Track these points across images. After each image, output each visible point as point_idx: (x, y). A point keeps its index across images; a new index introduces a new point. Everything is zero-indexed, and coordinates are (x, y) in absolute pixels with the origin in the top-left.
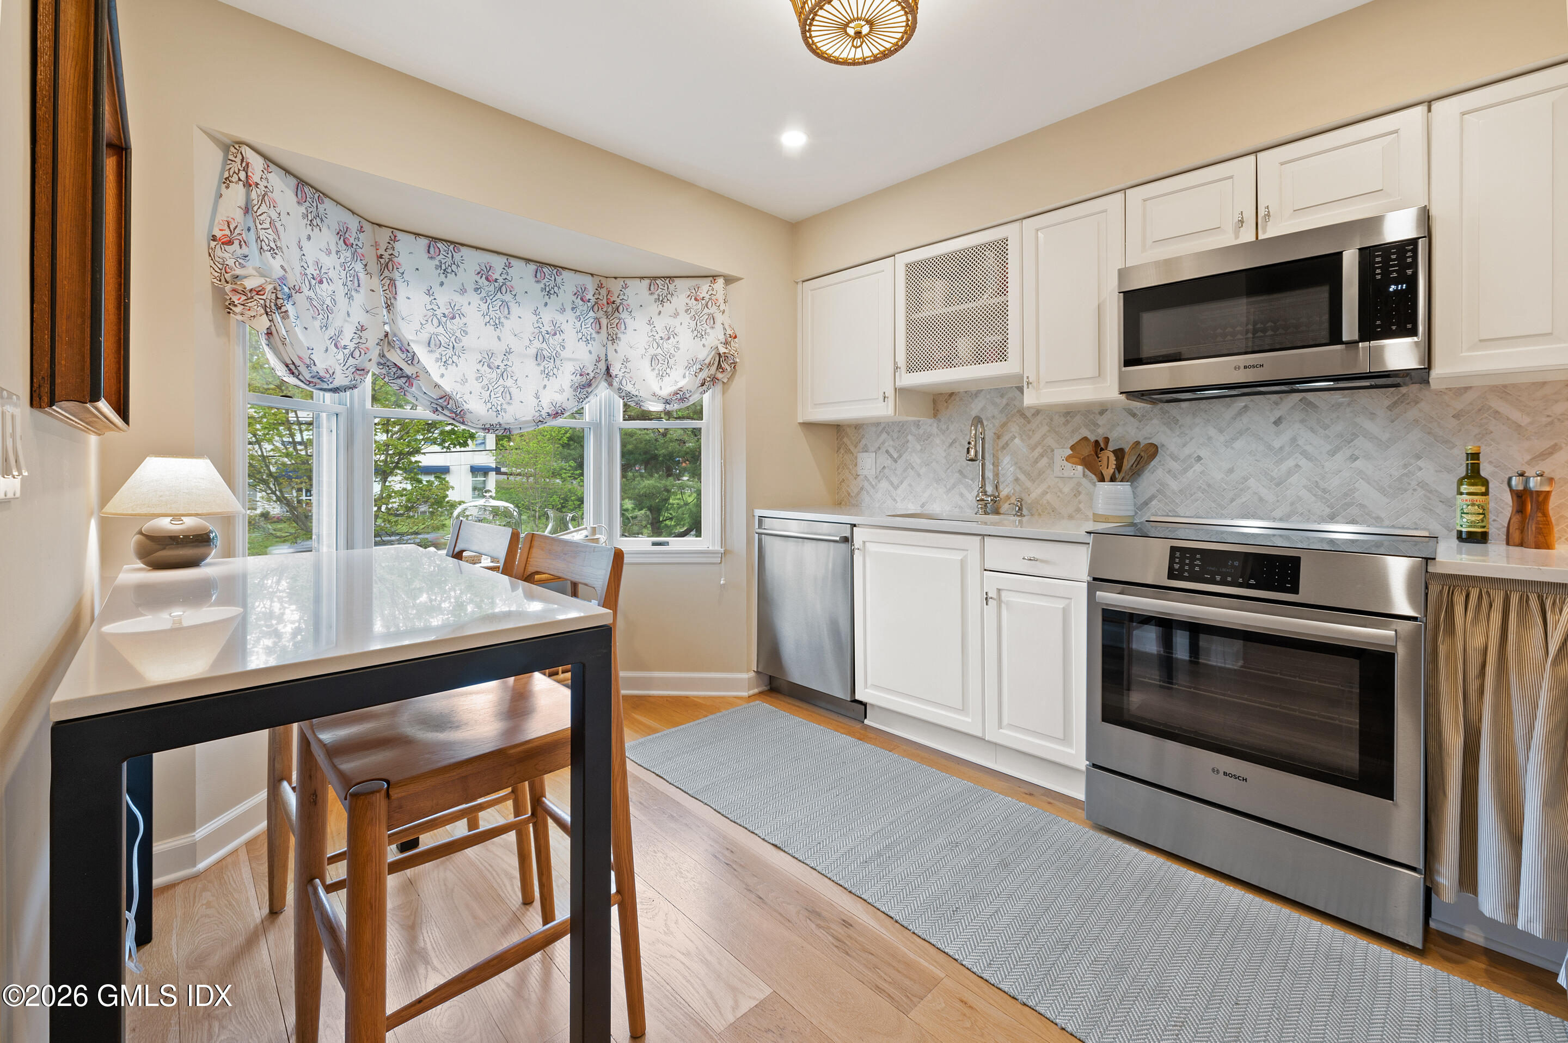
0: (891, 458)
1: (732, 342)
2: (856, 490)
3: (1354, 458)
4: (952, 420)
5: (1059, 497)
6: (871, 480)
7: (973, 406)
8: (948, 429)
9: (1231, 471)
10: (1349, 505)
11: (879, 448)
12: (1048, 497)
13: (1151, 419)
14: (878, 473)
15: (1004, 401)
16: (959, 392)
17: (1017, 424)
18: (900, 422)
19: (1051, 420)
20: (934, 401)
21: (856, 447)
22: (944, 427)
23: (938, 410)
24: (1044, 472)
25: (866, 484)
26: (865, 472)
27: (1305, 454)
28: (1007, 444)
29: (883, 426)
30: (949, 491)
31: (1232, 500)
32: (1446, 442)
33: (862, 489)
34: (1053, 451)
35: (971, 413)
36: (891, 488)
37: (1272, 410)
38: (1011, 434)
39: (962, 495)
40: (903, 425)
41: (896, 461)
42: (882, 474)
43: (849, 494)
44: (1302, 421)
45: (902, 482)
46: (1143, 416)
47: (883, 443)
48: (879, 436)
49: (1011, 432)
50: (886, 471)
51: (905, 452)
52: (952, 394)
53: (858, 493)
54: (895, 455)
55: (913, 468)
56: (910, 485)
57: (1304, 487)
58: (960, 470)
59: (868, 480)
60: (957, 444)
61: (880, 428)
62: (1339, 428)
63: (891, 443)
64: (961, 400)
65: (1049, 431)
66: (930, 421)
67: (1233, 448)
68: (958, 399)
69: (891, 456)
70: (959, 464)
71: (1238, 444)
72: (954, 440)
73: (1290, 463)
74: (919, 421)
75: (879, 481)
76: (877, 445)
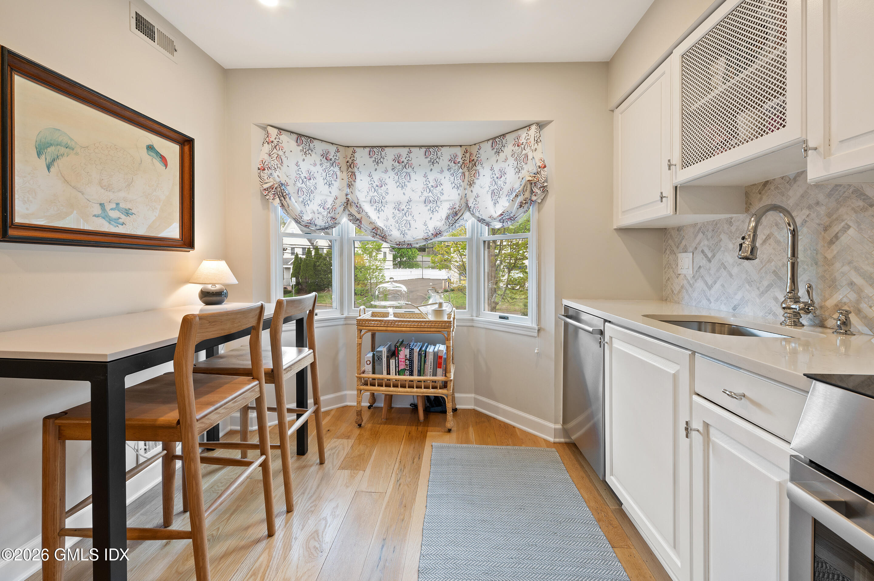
0: (706, 257)
1: (542, 172)
2: (678, 288)
6: (689, 279)
7: (791, 193)
11: (696, 248)
14: (695, 272)
16: (774, 180)
18: (714, 221)
20: (747, 194)
21: (678, 248)
23: (751, 204)
25: (686, 284)
26: (684, 272)
29: (699, 226)
30: (762, 294)
33: (682, 287)
36: (705, 288)
40: (716, 224)
41: (710, 261)
42: (698, 273)
43: (673, 291)
45: (715, 282)
47: (699, 243)
48: (696, 236)
50: (702, 270)
51: (718, 252)
52: (766, 184)
53: (679, 292)
54: (710, 255)
55: (725, 268)
56: (723, 286)
58: (774, 271)
59: (687, 279)
60: (771, 241)
61: (698, 229)
63: (706, 242)
64: (777, 188)
66: (742, 216)
68: (772, 188)
70: (773, 263)
72: (768, 235)
74: (731, 218)
75: (696, 281)
76: (694, 245)
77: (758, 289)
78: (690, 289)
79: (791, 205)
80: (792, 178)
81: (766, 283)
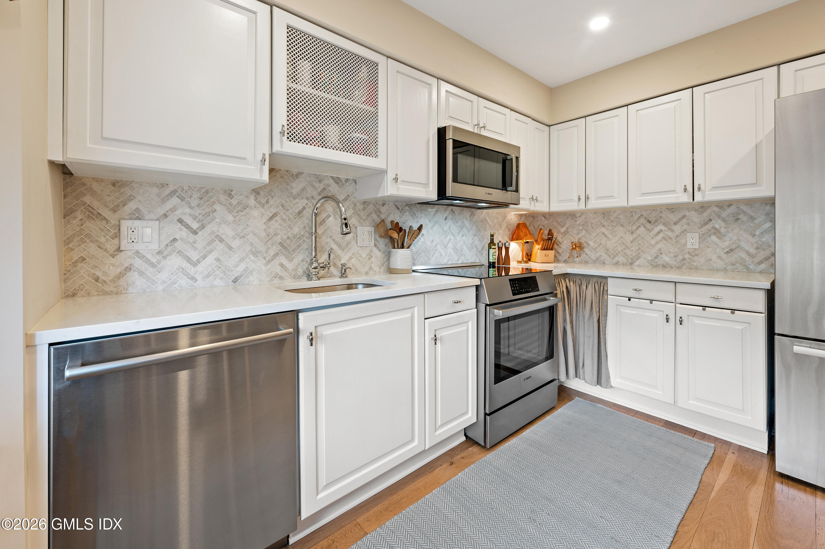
0: (187, 228)
2: (114, 272)
3: (463, 236)
4: (273, 194)
5: (359, 260)
6: (149, 256)
7: (294, 185)
8: (267, 202)
9: (433, 241)
10: (462, 255)
11: (165, 216)
12: (353, 261)
13: (405, 212)
14: (163, 246)
15: (322, 186)
16: (280, 170)
17: (332, 206)
19: (355, 205)
21: (115, 211)
22: (263, 201)
24: (350, 243)
25: (138, 263)
26: (139, 247)
27: (452, 233)
28: (324, 221)
29: (171, 188)
30: (267, 263)
31: (433, 255)
32: (480, 230)
33: (128, 269)
34: (356, 228)
35: (292, 191)
36: (185, 264)
37: (444, 213)
38: (327, 213)
39: (282, 265)
40: (207, 192)
41: (195, 233)
42: (170, 248)
43: (98, 279)
44: (452, 219)
45: (204, 257)
46: (402, 210)
47: (173, 209)
48: (164, 201)
49: (327, 212)
50: (178, 244)
51: (209, 223)
53: (120, 276)
54: (194, 226)
55: (222, 241)
56: (218, 260)
57: (452, 248)
58: (281, 243)
59: (142, 257)
60: (278, 218)
61: (167, 191)
62: (460, 223)
63: (188, 210)
64: (282, 177)
65: (354, 213)
67: (433, 230)
68: (278, 176)
69: (187, 227)
71: (435, 228)
72: (275, 213)
73: (448, 238)
75: (165, 258)
76: (161, 211)
77: (264, 258)
78: (150, 271)
79: (295, 194)
80: (295, 175)
81: (272, 253)
